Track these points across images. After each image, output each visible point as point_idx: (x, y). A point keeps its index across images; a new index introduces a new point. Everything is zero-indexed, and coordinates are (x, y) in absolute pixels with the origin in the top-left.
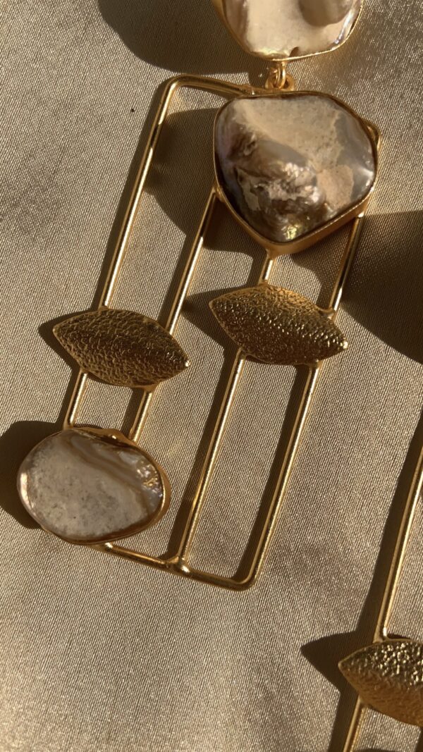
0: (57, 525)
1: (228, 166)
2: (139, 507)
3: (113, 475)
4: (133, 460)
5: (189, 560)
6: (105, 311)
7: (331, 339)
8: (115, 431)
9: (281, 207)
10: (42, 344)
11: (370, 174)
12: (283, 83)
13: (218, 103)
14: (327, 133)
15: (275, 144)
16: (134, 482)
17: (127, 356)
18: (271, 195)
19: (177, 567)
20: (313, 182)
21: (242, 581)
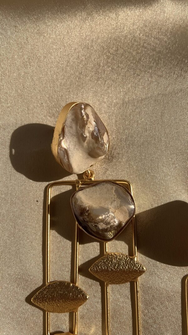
1: (81, 218)
6: (49, 285)
7: (139, 269)
9: (106, 230)
11: (132, 207)
12: (90, 175)
14: (113, 196)
17: (64, 302)
18: (100, 228)
20: (114, 217)
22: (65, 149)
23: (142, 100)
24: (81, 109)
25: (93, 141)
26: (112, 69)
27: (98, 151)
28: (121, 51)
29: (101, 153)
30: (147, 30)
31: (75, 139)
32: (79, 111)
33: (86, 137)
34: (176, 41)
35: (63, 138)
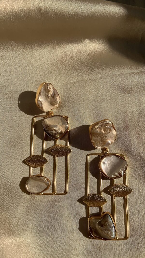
0: (34, 192)
1: (46, 129)
2: (46, 185)
3: (40, 181)
4: (43, 178)
5: (56, 192)
6: (32, 156)
7: (69, 151)
8: (39, 175)
9: (55, 134)
10: (24, 164)
11: (67, 125)
12: (51, 113)
13: (43, 118)
14: (59, 121)
15: (52, 125)
16: (44, 182)
17: (38, 162)
18: (53, 133)
19: (55, 194)
20: (59, 129)
21: (65, 193)
22: (41, 101)
23: (75, 83)
24: (47, 85)
25: (52, 98)
26: (63, 69)
27: (54, 103)
28: (67, 62)
29: (55, 103)
31: (45, 97)
33: (49, 96)
34: (90, 59)
35: (40, 97)
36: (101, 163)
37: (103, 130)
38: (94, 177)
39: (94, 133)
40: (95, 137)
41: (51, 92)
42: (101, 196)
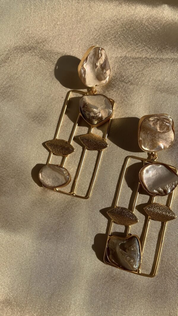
0: (47, 184)
1: (82, 109)
2: (64, 180)
3: (59, 173)
4: (63, 170)
5: (75, 192)
6: (57, 139)
7: (105, 145)
8: (59, 165)
9: (93, 117)
10: (43, 147)
11: (111, 111)
12: (94, 92)
13: (81, 95)
14: (102, 103)
15: (92, 105)
16: (63, 175)
17: (61, 149)
18: (91, 115)
19: (73, 194)
20: (100, 112)
21: (87, 197)
22: (85, 69)
24: (99, 50)
25: (101, 69)
27: (102, 76)
28: (132, 29)
29: (103, 78)
30: (150, 21)
31: (91, 65)
32: (97, 50)
33: (98, 66)
34: (164, 31)
35: (86, 63)
36: (143, 170)
37: (158, 126)
38: (129, 186)
39: (144, 127)
40: (144, 133)
41: (101, 61)
42: (132, 213)
